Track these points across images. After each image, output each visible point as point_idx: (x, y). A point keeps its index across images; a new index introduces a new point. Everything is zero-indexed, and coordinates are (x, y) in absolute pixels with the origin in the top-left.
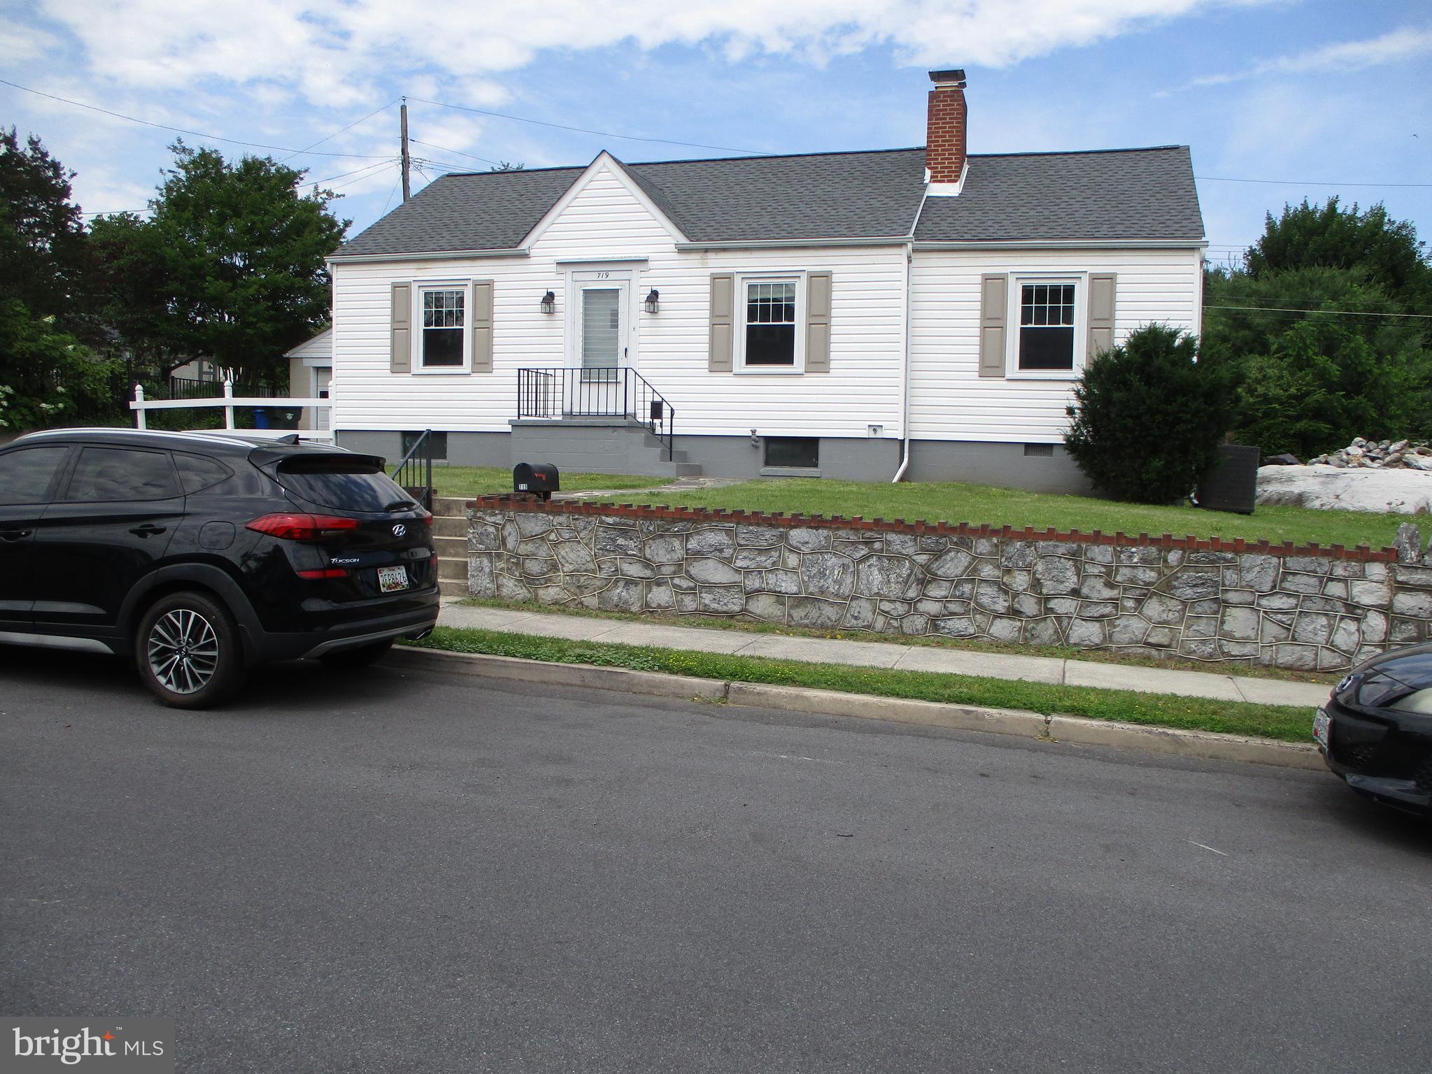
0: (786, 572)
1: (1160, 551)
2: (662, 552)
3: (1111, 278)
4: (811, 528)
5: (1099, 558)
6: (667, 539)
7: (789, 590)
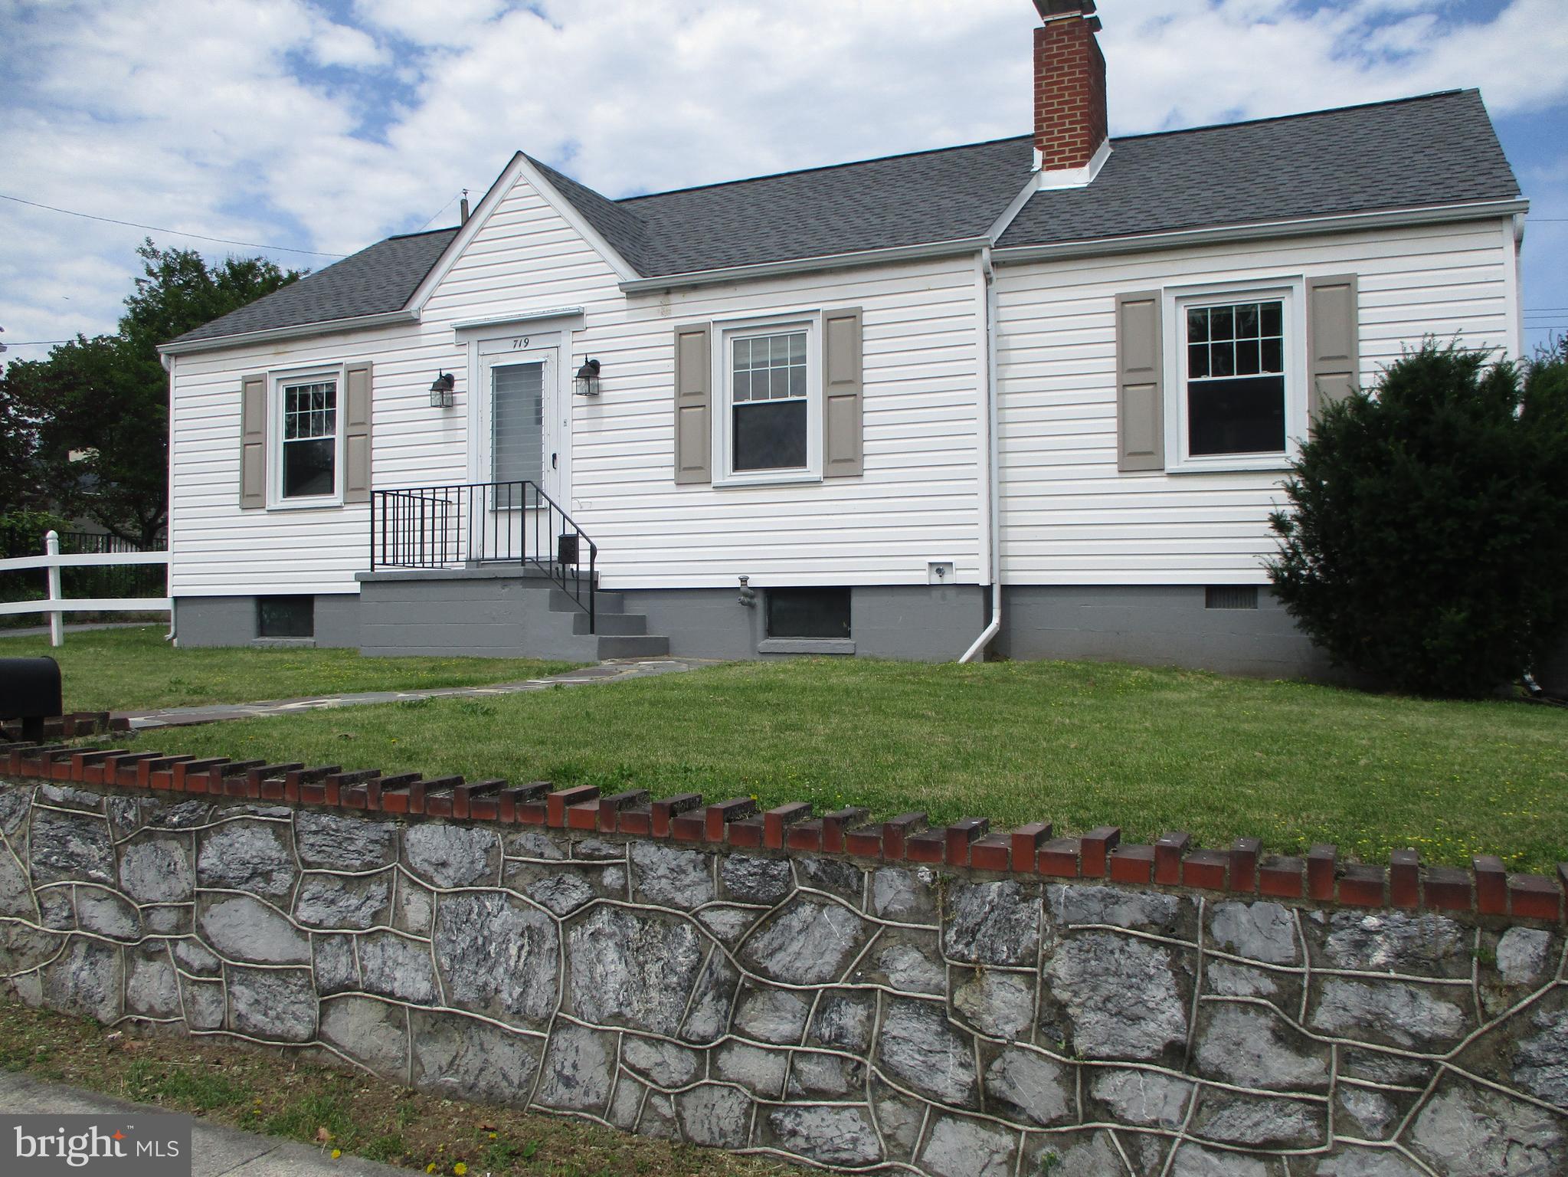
0: (404, 942)
1: (1467, 929)
2: (150, 875)
3: (1348, 284)
4: (454, 822)
5: (1254, 945)
6: (160, 843)
7: (409, 992)
